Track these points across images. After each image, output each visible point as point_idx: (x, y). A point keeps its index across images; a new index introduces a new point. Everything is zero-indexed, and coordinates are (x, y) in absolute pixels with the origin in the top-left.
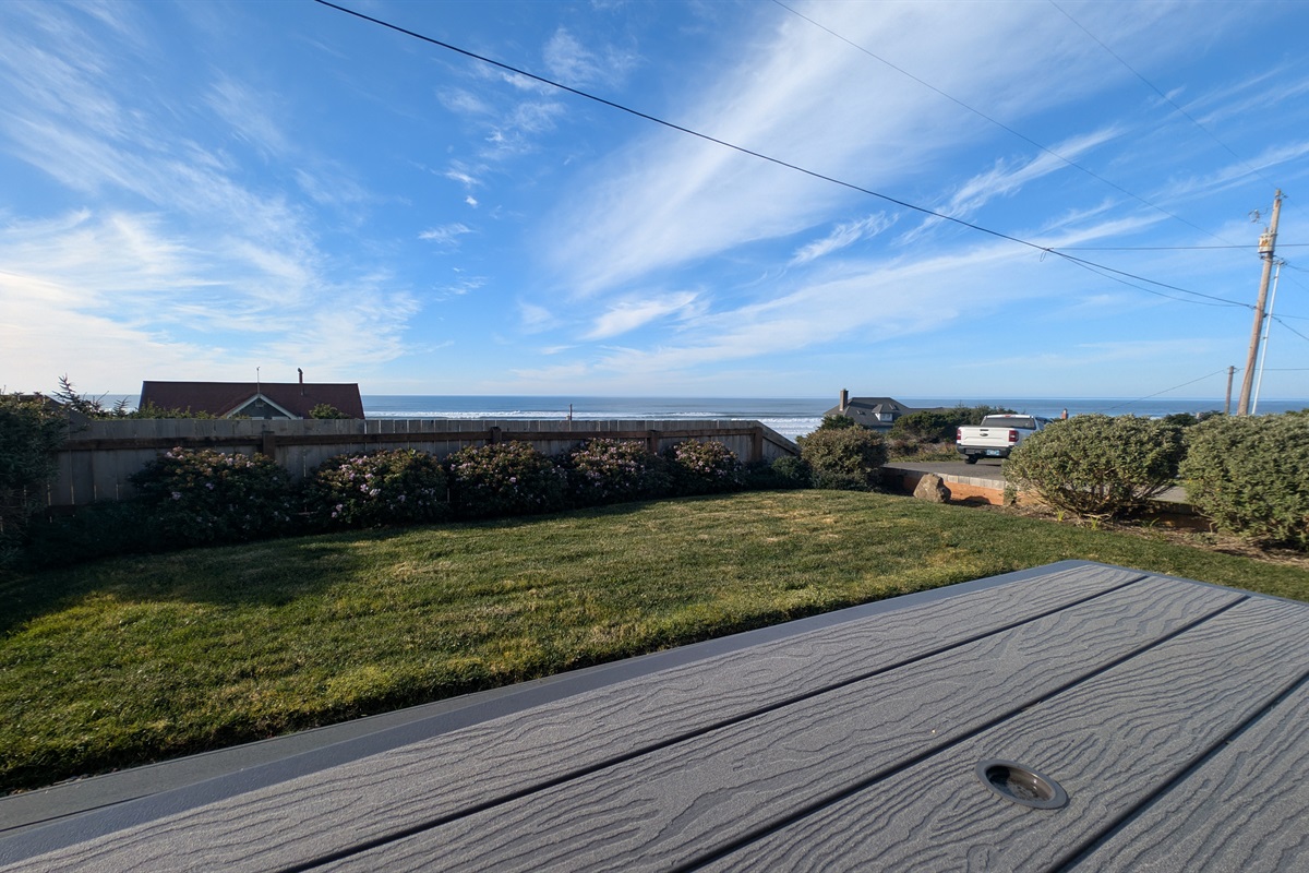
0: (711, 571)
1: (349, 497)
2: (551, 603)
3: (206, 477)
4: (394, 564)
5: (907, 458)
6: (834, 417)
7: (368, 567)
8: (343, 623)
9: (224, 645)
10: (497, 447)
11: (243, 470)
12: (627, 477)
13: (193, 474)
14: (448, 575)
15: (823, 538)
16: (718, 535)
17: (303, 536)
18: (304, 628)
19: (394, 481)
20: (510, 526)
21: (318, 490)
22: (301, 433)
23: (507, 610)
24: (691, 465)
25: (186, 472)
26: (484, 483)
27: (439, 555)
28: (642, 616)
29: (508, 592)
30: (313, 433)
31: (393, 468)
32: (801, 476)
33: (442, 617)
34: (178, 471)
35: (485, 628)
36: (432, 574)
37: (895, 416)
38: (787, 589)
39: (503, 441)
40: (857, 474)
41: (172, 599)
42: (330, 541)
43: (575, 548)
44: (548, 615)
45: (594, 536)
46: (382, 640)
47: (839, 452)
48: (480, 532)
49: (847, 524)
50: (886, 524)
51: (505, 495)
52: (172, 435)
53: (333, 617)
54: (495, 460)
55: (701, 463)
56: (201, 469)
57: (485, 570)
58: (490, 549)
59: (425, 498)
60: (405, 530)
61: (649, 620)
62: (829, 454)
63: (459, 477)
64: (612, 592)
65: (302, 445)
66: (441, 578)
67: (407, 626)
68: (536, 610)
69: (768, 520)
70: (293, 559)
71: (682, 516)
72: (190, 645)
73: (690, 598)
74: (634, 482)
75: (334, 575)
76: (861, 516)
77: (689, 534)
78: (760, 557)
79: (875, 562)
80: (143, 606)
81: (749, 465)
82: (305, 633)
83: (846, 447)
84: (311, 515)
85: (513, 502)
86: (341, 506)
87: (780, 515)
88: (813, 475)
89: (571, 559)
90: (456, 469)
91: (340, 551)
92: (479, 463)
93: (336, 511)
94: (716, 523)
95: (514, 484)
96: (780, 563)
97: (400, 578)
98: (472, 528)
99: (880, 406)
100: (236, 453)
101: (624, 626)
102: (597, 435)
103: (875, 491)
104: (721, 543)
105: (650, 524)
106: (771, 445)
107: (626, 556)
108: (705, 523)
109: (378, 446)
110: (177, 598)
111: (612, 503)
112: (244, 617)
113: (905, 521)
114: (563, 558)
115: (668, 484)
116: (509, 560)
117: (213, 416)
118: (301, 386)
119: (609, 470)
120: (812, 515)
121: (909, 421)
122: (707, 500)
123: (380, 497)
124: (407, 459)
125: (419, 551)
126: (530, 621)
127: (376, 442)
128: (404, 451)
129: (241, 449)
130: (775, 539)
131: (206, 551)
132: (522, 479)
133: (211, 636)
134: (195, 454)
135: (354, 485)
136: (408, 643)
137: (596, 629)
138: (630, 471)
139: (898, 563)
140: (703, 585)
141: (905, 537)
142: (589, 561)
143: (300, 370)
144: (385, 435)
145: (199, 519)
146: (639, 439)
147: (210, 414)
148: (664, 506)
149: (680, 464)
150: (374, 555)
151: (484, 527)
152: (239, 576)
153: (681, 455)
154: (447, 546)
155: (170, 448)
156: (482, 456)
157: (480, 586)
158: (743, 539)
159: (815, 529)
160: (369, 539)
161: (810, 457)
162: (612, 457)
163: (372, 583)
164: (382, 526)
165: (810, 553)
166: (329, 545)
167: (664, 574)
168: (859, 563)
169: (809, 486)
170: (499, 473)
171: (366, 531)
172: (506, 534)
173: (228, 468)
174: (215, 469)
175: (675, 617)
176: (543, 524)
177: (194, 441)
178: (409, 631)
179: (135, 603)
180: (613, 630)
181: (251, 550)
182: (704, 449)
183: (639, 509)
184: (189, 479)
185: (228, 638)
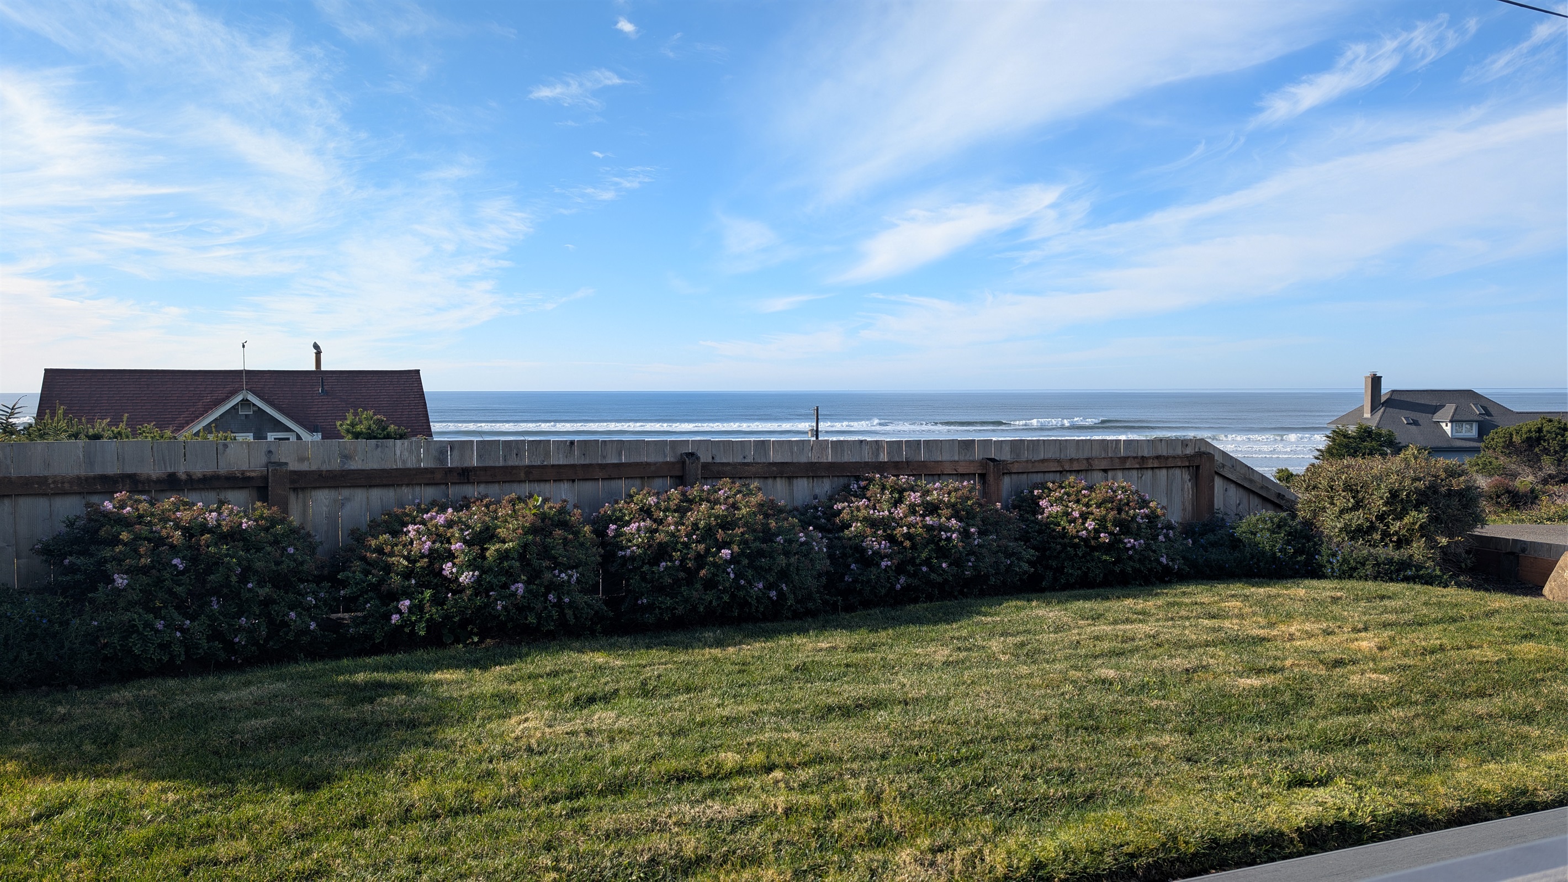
0: (1129, 743)
1: (423, 585)
2: (814, 799)
3: (172, 547)
4: (508, 716)
5: (1516, 514)
6: (1352, 429)
7: (462, 719)
8: (426, 827)
9: (216, 863)
10: (694, 492)
11: (234, 535)
12: (943, 551)
13: (150, 541)
14: (612, 740)
15: (1357, 680)
16: (1136, 671)
17: (338, 657)
18: (357, 833)
19: (504, 556)
20: (720, 644)
21: (366, 573)
22: (335, 464)
23: (731, 812)
24: (1071, 529)
25: (138, 538)
26: (671, 559)
27: (592, 700)
28: (997, 830)
29: (729, 776)
30: (356, 464)
31: (502, 532)
32: (1298, 552)
33: (607, 822)
34: (124, 536)
35: (691, 845)
36: (582, 738)
37: (1484, 429)
38: (1290, 786)
39: (705, 479)
40: (1417, 550)
41: (119, 772)
42: (389, 668)
43: (851, 691)
44: (809, 823)
45: (886, 666)
46: (500, 862)
47: (1378, 504)
48: (664, 655)
49: (1405, 654)
50: (1489, 654)
51: (710, 584)
52: (113, 469)
53: (406, 816)
54: (691, 517)
55: (1090, 524)
56: (164, 533)
57: (681, 732)
58: (688, 690)
59: (558, 587)
60: (525, 650)
61: (1011, 842)
62: (1356, 507)
63: (623, 548)
64: (932, 781)
65: (336, 487)
66: (599, 745)
67: (543, 837)
68: (788, 811)
69: (1235, 641)
70: (327, 701)
71: (1058, 630)
72: (155, 860)
73: (1090, 797)
74: (957, 563)
75: (402, 734)
76: (1434, 636)
77: (1075, 668)
78: (1227, 717)
79: (1474, 734)
80: (69, 785)
81: (1188, 530)
82: (359, 843)
83: (1394, 494)
84: (354, 619)
85: (726, 598)
86: (407, 602)
87: (1262, 632)
88: (1324, 549)
89: (846, 712)
90: (618, 534)
91: (409, 689)
92: (660, 522)
93: (400, 612)
94: (1127, 646)
95: (728, 562)
96: (1271, 731)
97: (523, 743)
98: (648, 647)
99: (1450, 409)
100: (221, 503)
101: (962, 852)
102: (881, 467)
103: (1459, 585)
104: (1143, 687)
105: (995, 645)
106: (1232, 489)
107: (954, 709)
108: (1106, 645)
109: (472, 491)
110: (128, 771)
111: (915, 601)
112: (249, 810)
113: (1530, 649)
114: (830, 709)
115: (1025, 566)
116: (726, 713)
117: (168, 433)
118: (318, 376)
119: (909, 536)
120: (1327, 633)
121: (1516, 439)
122: (1107, 598)
123: (479, 587)
124: (528, 514)
125: (553, 691)
126: (776, 835)
127: (469, 482)
128: (519, 499)
129: (230, 495)
130: (1255, 682)
131: (172, 683)
132: (742, 553)
133: (192, 844)
134: (152, 505)
135: (431, 563)
136: (547, 869)
137: (905, 855)
138: (949, 539)
139: (1525, 738)
140: (1115, 772)
141: (1535, 683)
142: (882, 716)
143: (316, 346)
144: (485, 469)
145: (160, 625)
146: (962, 476)
147: (161, 426)
148: (1018, 609)
149: (1047, 528)
150: (471, 697)
151: (673, 645)
152: (233, 732)
153: (1050, 508)
154: (605, 683)
155: (109, 494)
156: (667, 510)
157: (674, 763)
158: (1188, 681)
159: (1338, 663)
160: (458, 667)
161: (1315, 514)
162: (912, 510)
163: (474, 750)
164: (481, 641)
165: (1332, 712)
166: (388, 677)
167: (1033, 749)
168: (1441, 734)
169: (1314, 572)
170: (698, 542)
171: (451, 652)
172: (716, 660)
173: (210, 531)
174: (188, 532)
175: (1063, 836)
176: (784, 642)
177: (149, 480)
178: (548, 847)
179: (56, 780)
180: (940, 858)
181: (248, 684)
182: (1097, 496)
183: (970, 614)
184: (142, 550)
185: (223, 849)
